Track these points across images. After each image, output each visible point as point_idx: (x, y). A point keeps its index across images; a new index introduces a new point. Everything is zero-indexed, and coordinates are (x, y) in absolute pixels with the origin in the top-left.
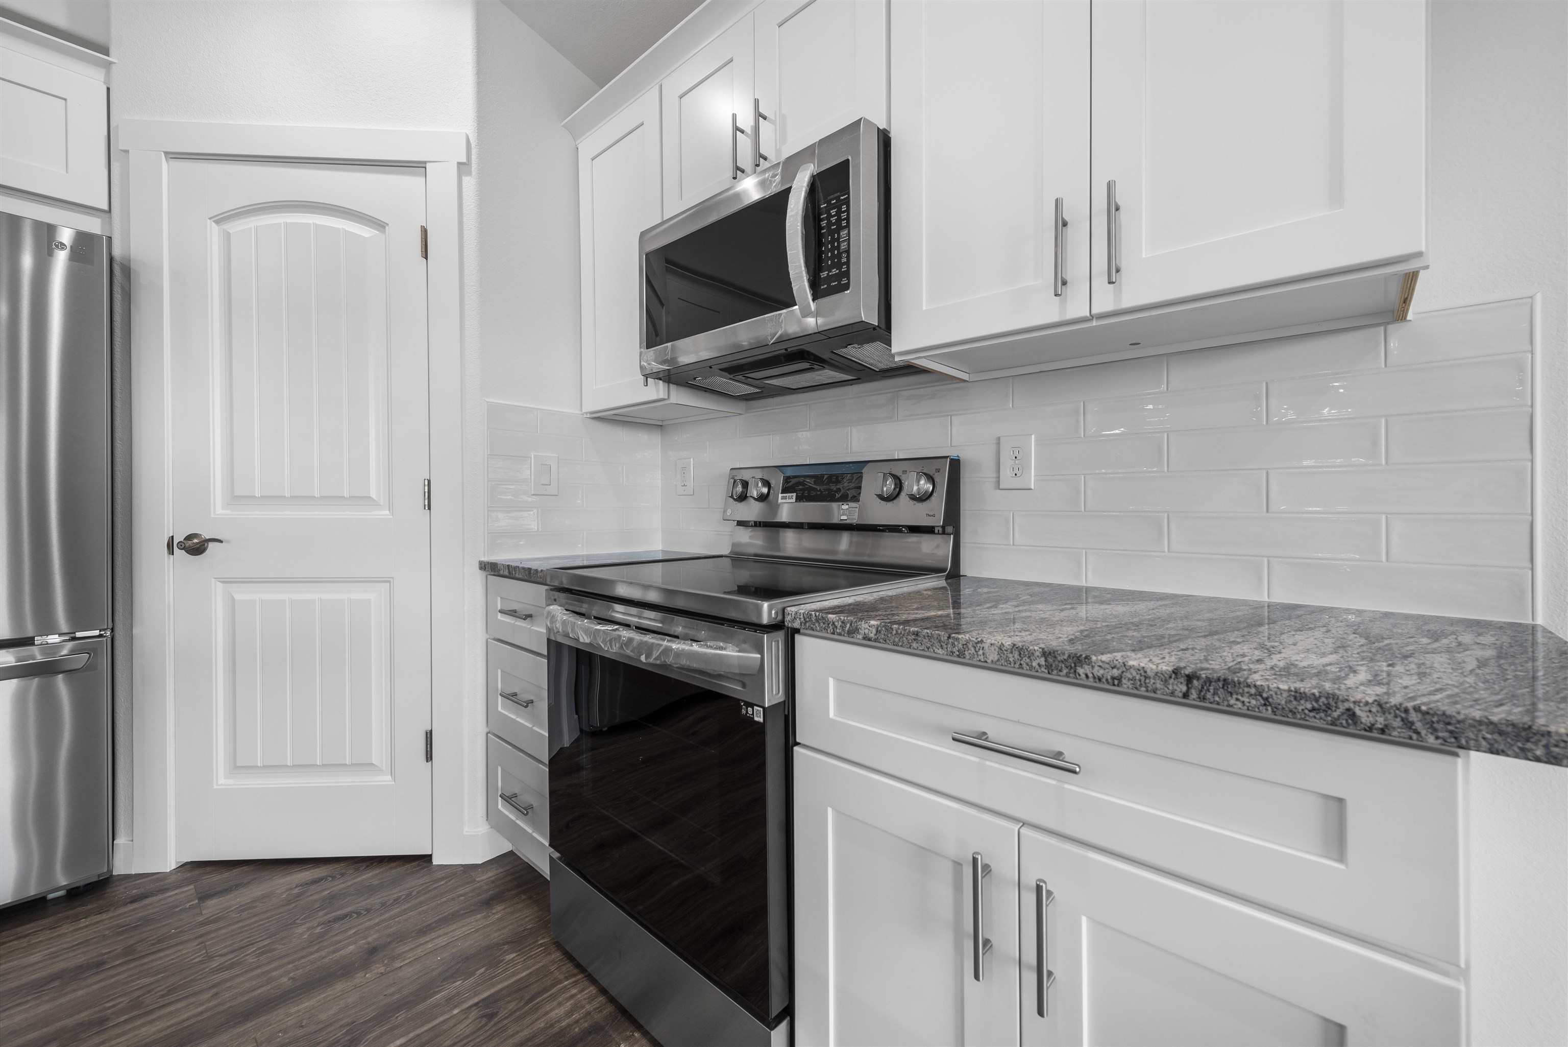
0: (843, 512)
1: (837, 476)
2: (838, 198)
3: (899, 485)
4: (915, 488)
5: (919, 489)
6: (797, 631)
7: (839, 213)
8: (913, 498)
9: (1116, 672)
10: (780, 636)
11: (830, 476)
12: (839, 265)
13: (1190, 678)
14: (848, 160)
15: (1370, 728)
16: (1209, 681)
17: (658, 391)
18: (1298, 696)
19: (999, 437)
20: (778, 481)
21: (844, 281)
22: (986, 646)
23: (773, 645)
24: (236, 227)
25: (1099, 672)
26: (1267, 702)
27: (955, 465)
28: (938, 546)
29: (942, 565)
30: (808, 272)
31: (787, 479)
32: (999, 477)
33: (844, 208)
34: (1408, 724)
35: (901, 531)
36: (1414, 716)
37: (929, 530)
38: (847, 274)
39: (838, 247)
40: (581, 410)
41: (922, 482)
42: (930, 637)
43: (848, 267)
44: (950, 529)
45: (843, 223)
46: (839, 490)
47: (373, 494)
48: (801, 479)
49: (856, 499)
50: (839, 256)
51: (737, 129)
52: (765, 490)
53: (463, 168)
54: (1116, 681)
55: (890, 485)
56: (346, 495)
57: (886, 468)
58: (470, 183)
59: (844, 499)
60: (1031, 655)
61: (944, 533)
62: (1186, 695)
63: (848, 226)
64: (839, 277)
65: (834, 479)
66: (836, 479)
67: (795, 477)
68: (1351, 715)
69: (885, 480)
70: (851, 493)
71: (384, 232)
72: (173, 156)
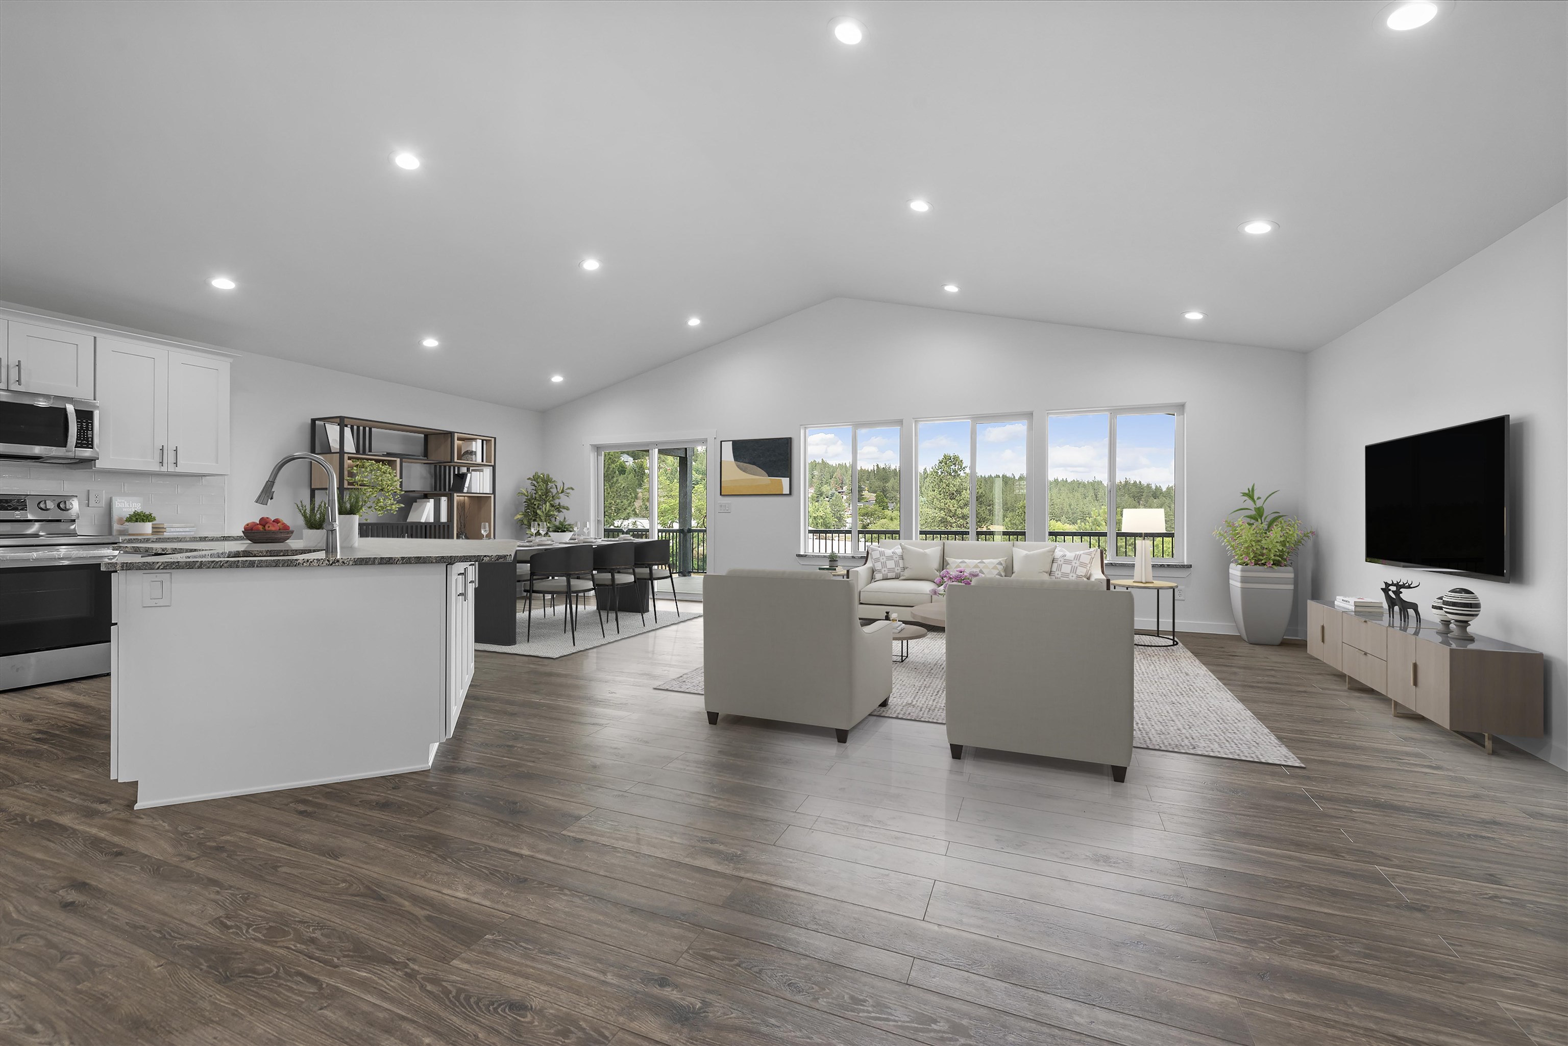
12: (87, 441)
14: (92, 411)
19: (89, 490)
21: (90, 446)
32: (89, 503)
33: (89, 424)
38: (92, 444)
39: (86, 435)
45: (89, 429)
46: (10, 506)
49: (24, 509)
50: (87, 438)
57: (42, 498)
59: (15, 509)
64: (87, 444)
70: (20, 507)
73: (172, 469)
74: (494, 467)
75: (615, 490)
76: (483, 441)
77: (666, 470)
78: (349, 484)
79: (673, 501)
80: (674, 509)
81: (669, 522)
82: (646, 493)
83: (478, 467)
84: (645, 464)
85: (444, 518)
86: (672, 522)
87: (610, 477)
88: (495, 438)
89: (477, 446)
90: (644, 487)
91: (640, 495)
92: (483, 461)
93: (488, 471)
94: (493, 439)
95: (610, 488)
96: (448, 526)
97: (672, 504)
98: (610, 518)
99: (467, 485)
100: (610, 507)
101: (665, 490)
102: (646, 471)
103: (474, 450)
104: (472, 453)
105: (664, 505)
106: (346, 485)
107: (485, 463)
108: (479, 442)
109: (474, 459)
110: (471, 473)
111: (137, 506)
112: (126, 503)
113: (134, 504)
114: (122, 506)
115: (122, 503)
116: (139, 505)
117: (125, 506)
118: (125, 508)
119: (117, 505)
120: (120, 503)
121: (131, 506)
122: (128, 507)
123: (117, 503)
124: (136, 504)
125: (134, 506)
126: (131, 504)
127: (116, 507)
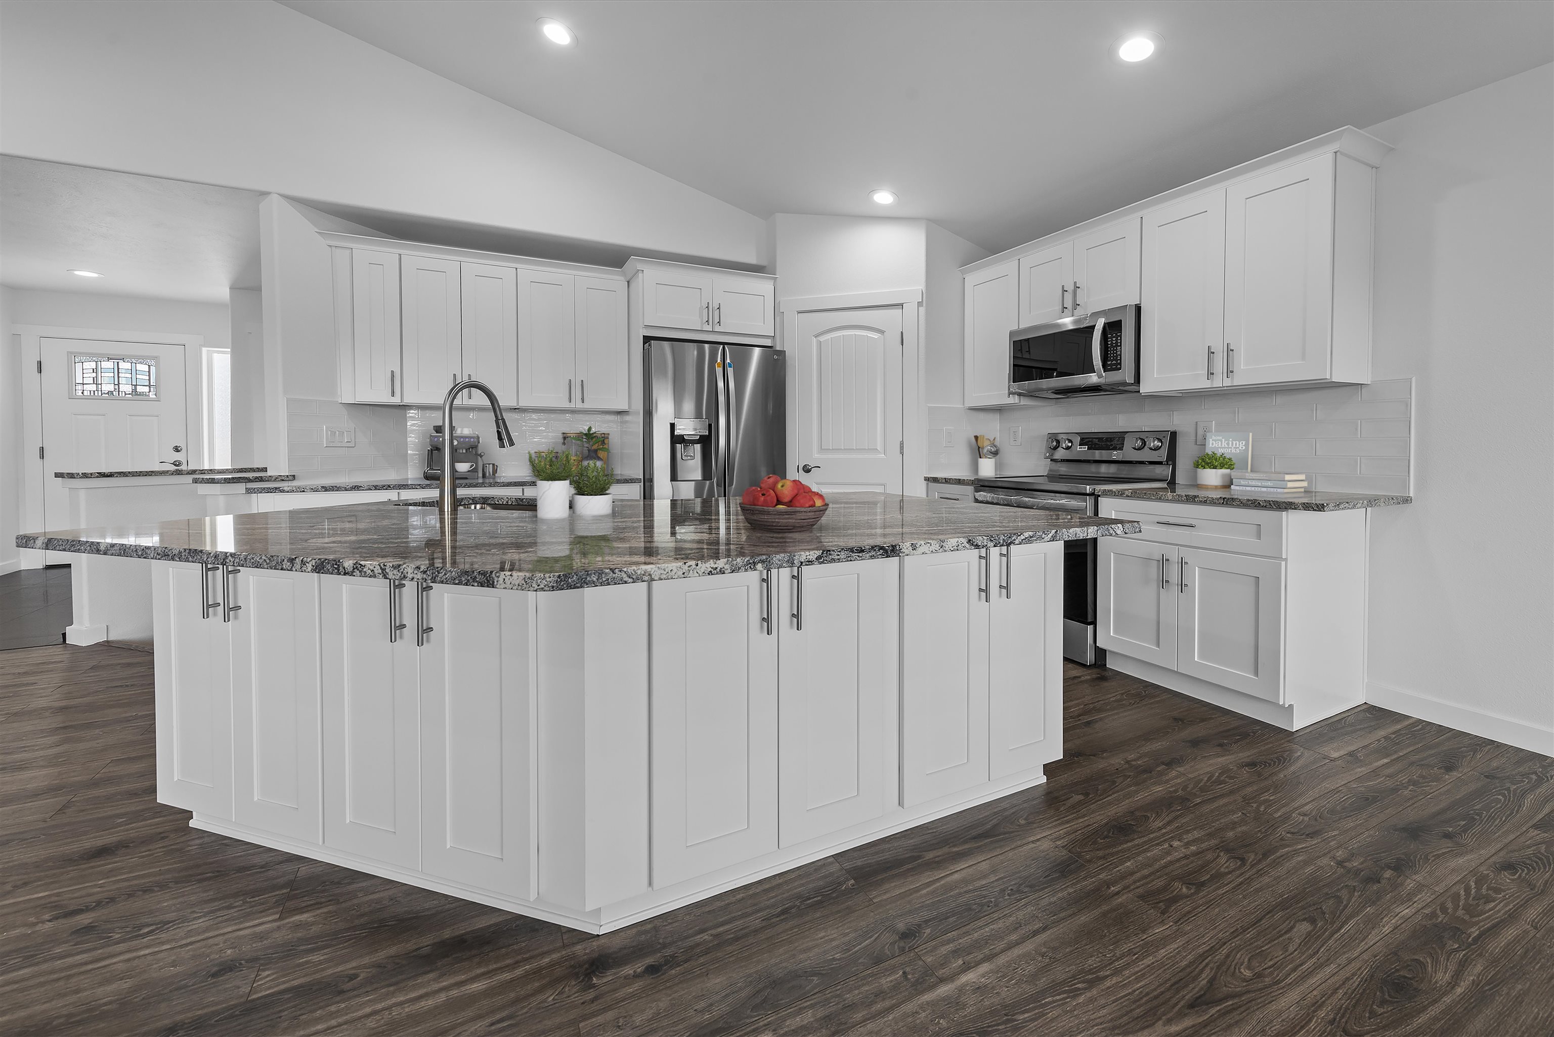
0: (1115, 455)
1: (1111, 438)
2: (1116, 334)
3: (1144, 443)
4: (1152, 444)
5: (1154, 445)
6: (1099, 496)
7: (1117, 340)
8: (1151, 449)
10: (1093, 498)
11: (1107, 438)
12: (1117, 360)
13: (1224, 499)
14: (1121, 320)
15: (1263, 507)
16: (1228, 499)
17: (1014, 399)
18: (1248, 500)
19: (1197, 422)
20: (1077, 439)
21: (1119, 366)
22: (1169, 495)
23: (1090, 501)
24: (822, 339)
25: (1201, 499)
26: (1241, 502)
27: (1174, 435)
28: (1163, 470)
29: (1166, 478)
30: (1102, 362)
31: (1082, 439)
32: (1196, 440)
33: (1119, 338)
34: (1270, 504)
35: (1145, 464)
36: (1271, 502)
37: (1160, 463)
38: (1120, 364)
39: (1116, 353)
40: (963, 405)
41: (1156, 442)
42: (1150, 494)
43: (1121, 361)
44: (1170, 463)
45: (1118, 345)
46: (1112, 445)
47: (878, 449)
48: (1091, 440)
49: (1121, 449)
50: (1117, 356)
51: (1064, 291)
52: (1070, 444)
53: (920, 304)
54: (1205, 502)
55: (1139, 443)
56: (855, 448)
57: (1138, 435)
58: (922, 310)
59: (1115, 449)
60: (1182, 496)
61: (1167, 464)
62: (1223, 503)
63: (1121, 346)
64: (1116, 364)
65: (1109, 440)
66: (1111, 440)
67: (1086, 438)
68: (1259, 504)
69: (1137, 441)
70: (1118, 447)
71: (883, 335)
72: (799, 312)
73: (1227, 382)
111: (1239, 445)
112: (1223, 440)
113: (1234, 442)
114: (1220, 446)
115: (1218, 440)
116: (1244, 444)
117: (1223, 446)
118: (1223, 448)
119: (1213, 444)
120: (1215, 441)
121: (1230, 446)
122: (1226, 446)
123: (1213, 440)
124: (1238, 442)
125: (1234, 446)
126: (1231, 442)
127: (1211, 446)
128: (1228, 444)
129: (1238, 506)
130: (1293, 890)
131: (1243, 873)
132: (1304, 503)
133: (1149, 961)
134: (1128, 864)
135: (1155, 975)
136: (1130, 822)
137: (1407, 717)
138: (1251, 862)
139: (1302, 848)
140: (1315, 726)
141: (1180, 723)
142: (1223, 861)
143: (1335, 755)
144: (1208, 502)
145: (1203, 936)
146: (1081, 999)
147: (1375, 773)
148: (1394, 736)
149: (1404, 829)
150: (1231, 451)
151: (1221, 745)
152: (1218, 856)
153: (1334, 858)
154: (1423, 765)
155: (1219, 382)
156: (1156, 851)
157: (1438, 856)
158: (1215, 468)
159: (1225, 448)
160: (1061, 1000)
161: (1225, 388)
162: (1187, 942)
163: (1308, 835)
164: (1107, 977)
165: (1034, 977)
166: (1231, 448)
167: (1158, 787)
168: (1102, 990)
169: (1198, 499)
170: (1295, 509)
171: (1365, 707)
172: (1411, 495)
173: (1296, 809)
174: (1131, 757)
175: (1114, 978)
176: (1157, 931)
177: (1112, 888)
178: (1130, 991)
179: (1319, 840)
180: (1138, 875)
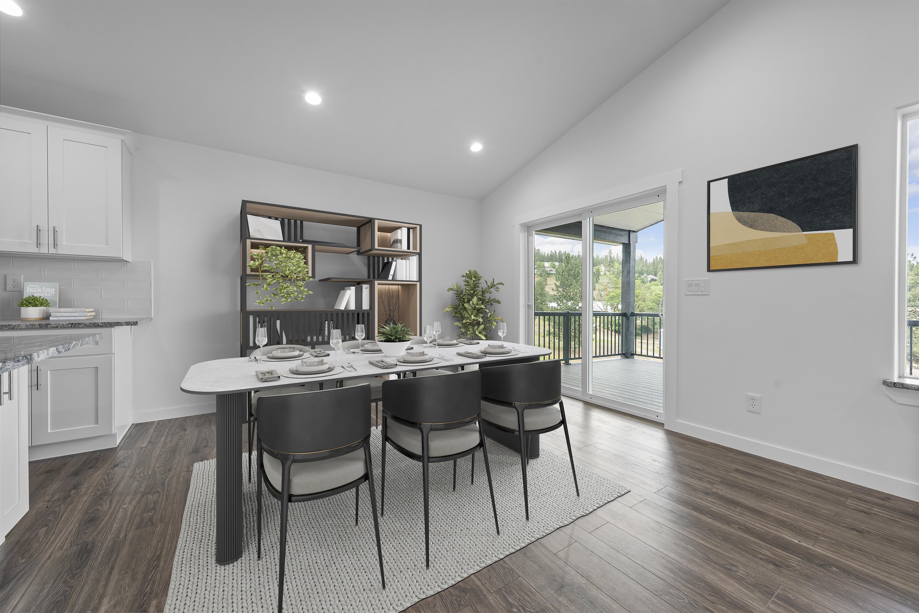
9: (57, 325)
13: (72, 324)
15: (100, 326)
16: (76, 324)
18: (90, 323)
19: (6, 275)
22: (22, 325)
26: (86, 325)
32: (6, 287)
34: (105, 324)
62: (71, 327)
68: (98, 324)
73: (52, 251)
74: (420, 255)
75: (579, 284)
76: (409, 229)
77: (614, 272)
78: (252, 270)
79: (618, 290)
80: (619, 296)
81: (616, 304)
82: (600, 286)
83: (404, 255)
84: (600, 269)
85: (366, 306)
86: (618, 304)
87: (576, 276)
88: (421, 226)
89: (402, 234)
90: (600, 282)
91: (597, 287)
92: (409, 248)
93: (414, 260)
94: (418, 227)
95: (576, 283)
96: (368, 314)
97: (618, 293)
98: (576, 301)
99: (392, 272)
100: (576, 295)
101: (613, 284)
102: (601, 273)
103: (399, 238)
104: (397, 241)
105: (612, 293)
106: (248, 272)
107: (411, 250)
108: (405, 230)
109: (399, 247)
110: (396, 261)
111: (50, 291)
112: (38, 287)
113: (47, 289)
114: (35, 291)
115: (34, 287)
116: (54, 290)
117: (38, 291)
118: (38, 293)
119: (29, 290)
120: (32, 288)
121: (44, 291)
122: (40, 291)
123: (29, 288)
124: (49, 289)
125: (47, 291)
126: (44, 289)
127: (28, 291)
128: (42, 290)
129: (83, 327)
130: (184, 487)
131: (163, 495)
132: (126, 322)
133: (168, 537)
134: (114, 526)
135: (176, 538)
136: (91, 516)
137: (153, 422)
138: (161, 490)
139: (172, 476)
140: (123, 440)
141: (53, 472)
142: (151, 497)
143: (145, 445)
144: (59, 327)
145: (175, 517)
146: (162, 564)
147: (165, 443)
148: (157, 430)
149: (193, 452)
150: (44, 295)
151: (91, 468)
152: (147, 498)
153: (184, 471)
154: (176, 433)
155: (44, 250)
156: (120, 515)
157: (209, 453)
158: (36, 306)
159: (40, 293)
160: (155, 571)
161: (49, 255)
162: (173, 523)
163: (168, 471)
164: (161, 553)
165: (133, 579)
166: (44, 293)
167: (84, 498)
168: (165, 556)
169: (50, 326)
170: (121, 325)
171: (134, 425)
172: (152, 317)
173: (154, 467)
174: (47, 498)
175: (164, 551)
176: (158, 529)
177: (121, 536)
178: (174, 547)
179: (174, 470)
180: (125, 525)
